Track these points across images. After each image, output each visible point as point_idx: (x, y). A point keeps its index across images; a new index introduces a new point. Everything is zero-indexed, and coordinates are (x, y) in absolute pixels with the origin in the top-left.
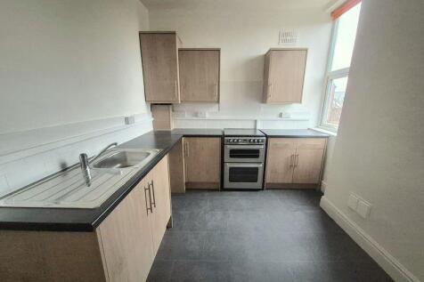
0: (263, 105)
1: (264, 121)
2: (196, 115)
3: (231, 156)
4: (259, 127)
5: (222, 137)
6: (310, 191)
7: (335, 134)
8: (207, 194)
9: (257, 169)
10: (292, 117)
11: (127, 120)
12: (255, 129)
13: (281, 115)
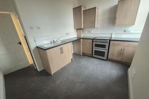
1: (116, 34)
2: (89, 32)
3: (95, 46)
5: (93, 39)
8: (87, 57)
11: (67, 34)
12: (111, 37)
13: (125, 31)
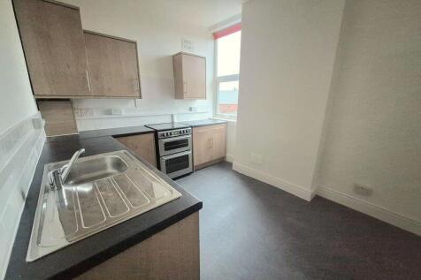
0: (177, 101)
1: (179, 114)
2: (109, 112)
3: (166, 149)
4: (176, 120)
5: (155, 132)
6: (222, 163)
7: (235, 121)
9: (187, 156)
10: (199, 110)
12: (173, 123)
13: (191, 109)
